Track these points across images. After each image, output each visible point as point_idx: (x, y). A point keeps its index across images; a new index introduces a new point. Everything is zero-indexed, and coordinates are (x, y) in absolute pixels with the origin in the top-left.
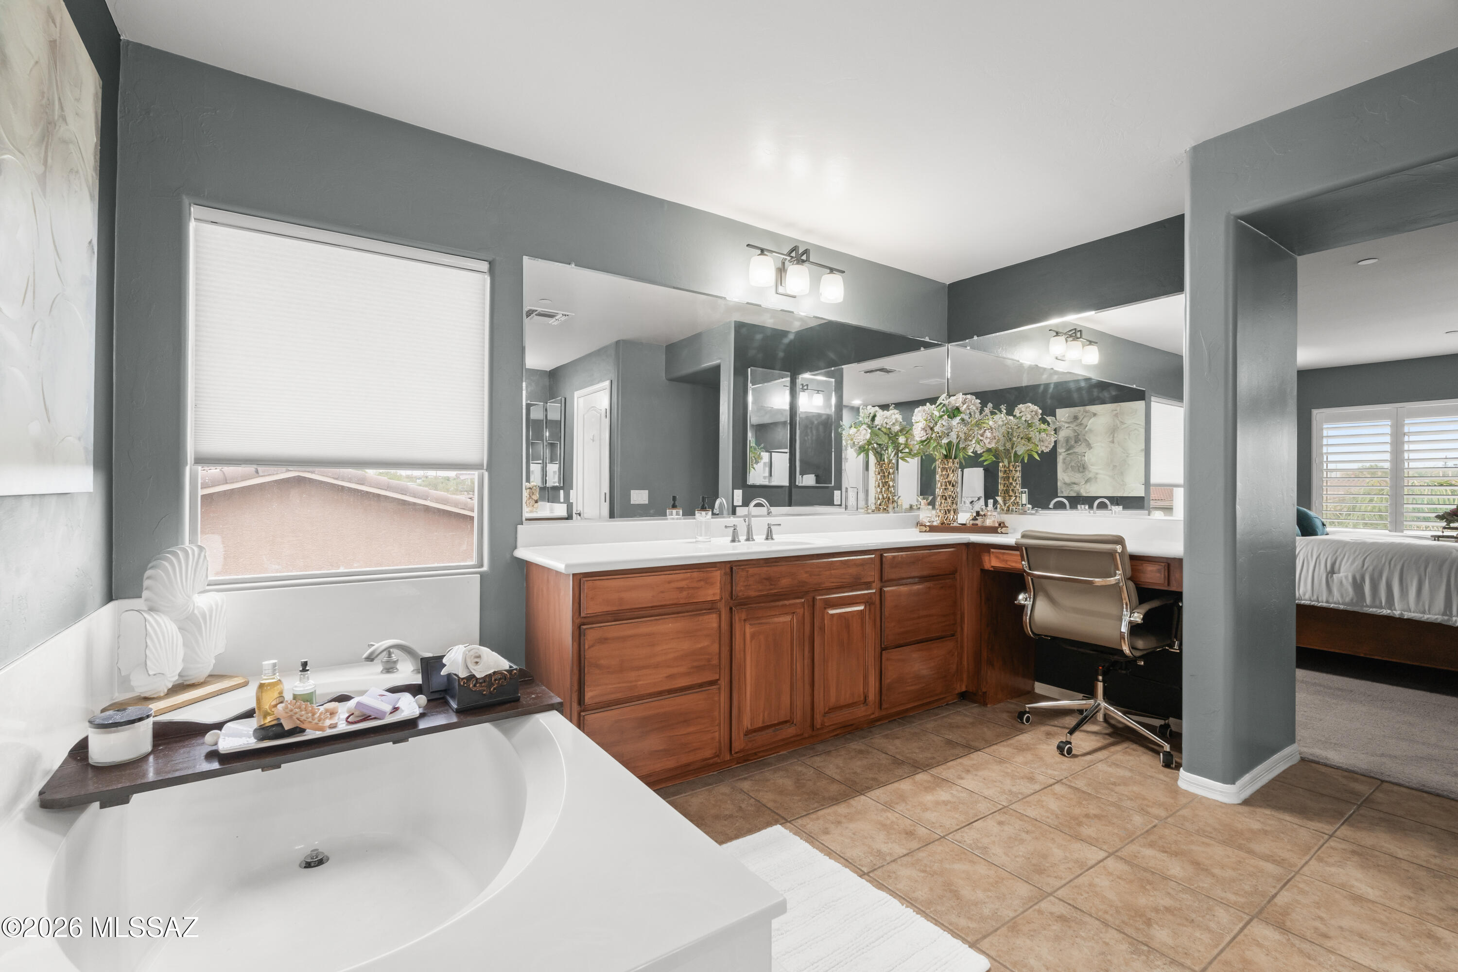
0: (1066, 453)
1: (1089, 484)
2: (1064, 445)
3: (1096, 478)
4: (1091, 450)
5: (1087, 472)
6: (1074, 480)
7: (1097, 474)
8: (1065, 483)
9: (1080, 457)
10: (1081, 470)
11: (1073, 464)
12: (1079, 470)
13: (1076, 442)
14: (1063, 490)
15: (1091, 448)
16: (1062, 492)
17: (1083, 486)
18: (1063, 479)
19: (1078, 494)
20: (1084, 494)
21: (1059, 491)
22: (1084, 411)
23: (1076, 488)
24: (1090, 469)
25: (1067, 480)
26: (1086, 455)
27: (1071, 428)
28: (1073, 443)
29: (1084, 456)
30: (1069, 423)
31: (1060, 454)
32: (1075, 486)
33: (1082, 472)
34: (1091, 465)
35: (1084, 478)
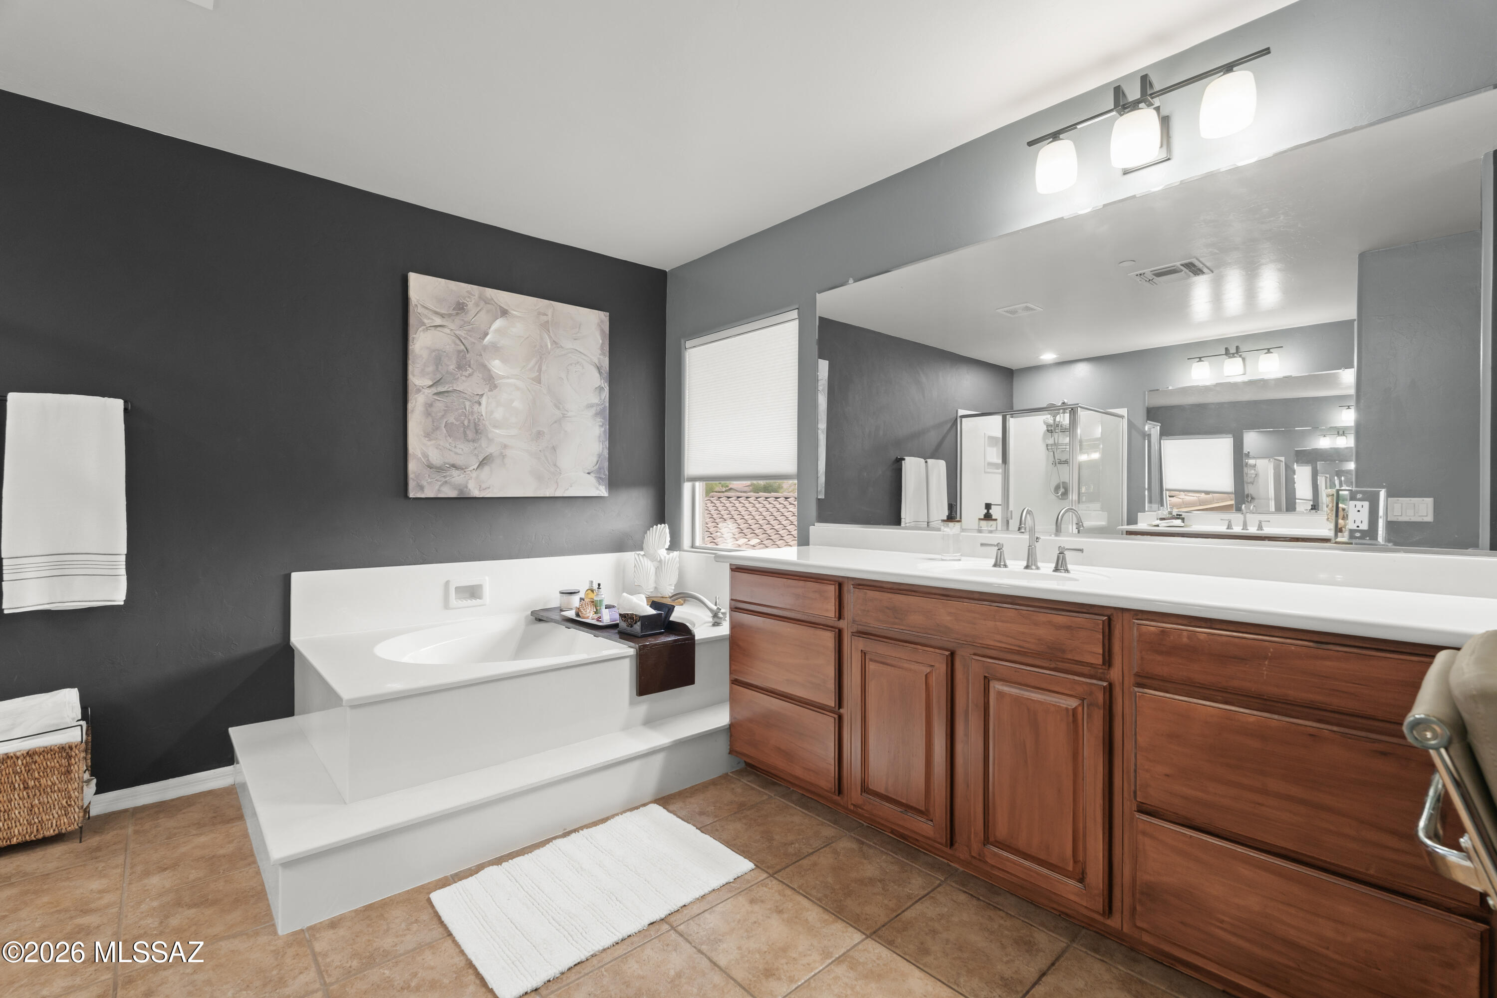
0: (434, 390)
1: (486, 469)
2: (430, 369)
3: (503, 456)
4: (495, 392)
5: (484, 443)
6: (452, 459)
7: (505, 446)
8: (430, 466)
9: (467, 403)
10: (470, 435)
11: (451, 419)
12: (465, 432)
13: (461, 367)
14: (424, 483)
15: (495, 387)
16: (422, 488)
17: (474, 474)
18: (425, 455)
19: (461, 491)
20: (476, 493)
21: (412, 485)
22: (480, 297)
23: (457, 477)
24: (490, 436)
25: (435, 457)
26: (484, 401)
27: (447, 331)
28: (452, 367)
29: (480, 404)
30: (442, 316)
31: (419, 391)
32: (455, 473)
33: (474, 441)
34: (495, 427)
35: (477, 456)
